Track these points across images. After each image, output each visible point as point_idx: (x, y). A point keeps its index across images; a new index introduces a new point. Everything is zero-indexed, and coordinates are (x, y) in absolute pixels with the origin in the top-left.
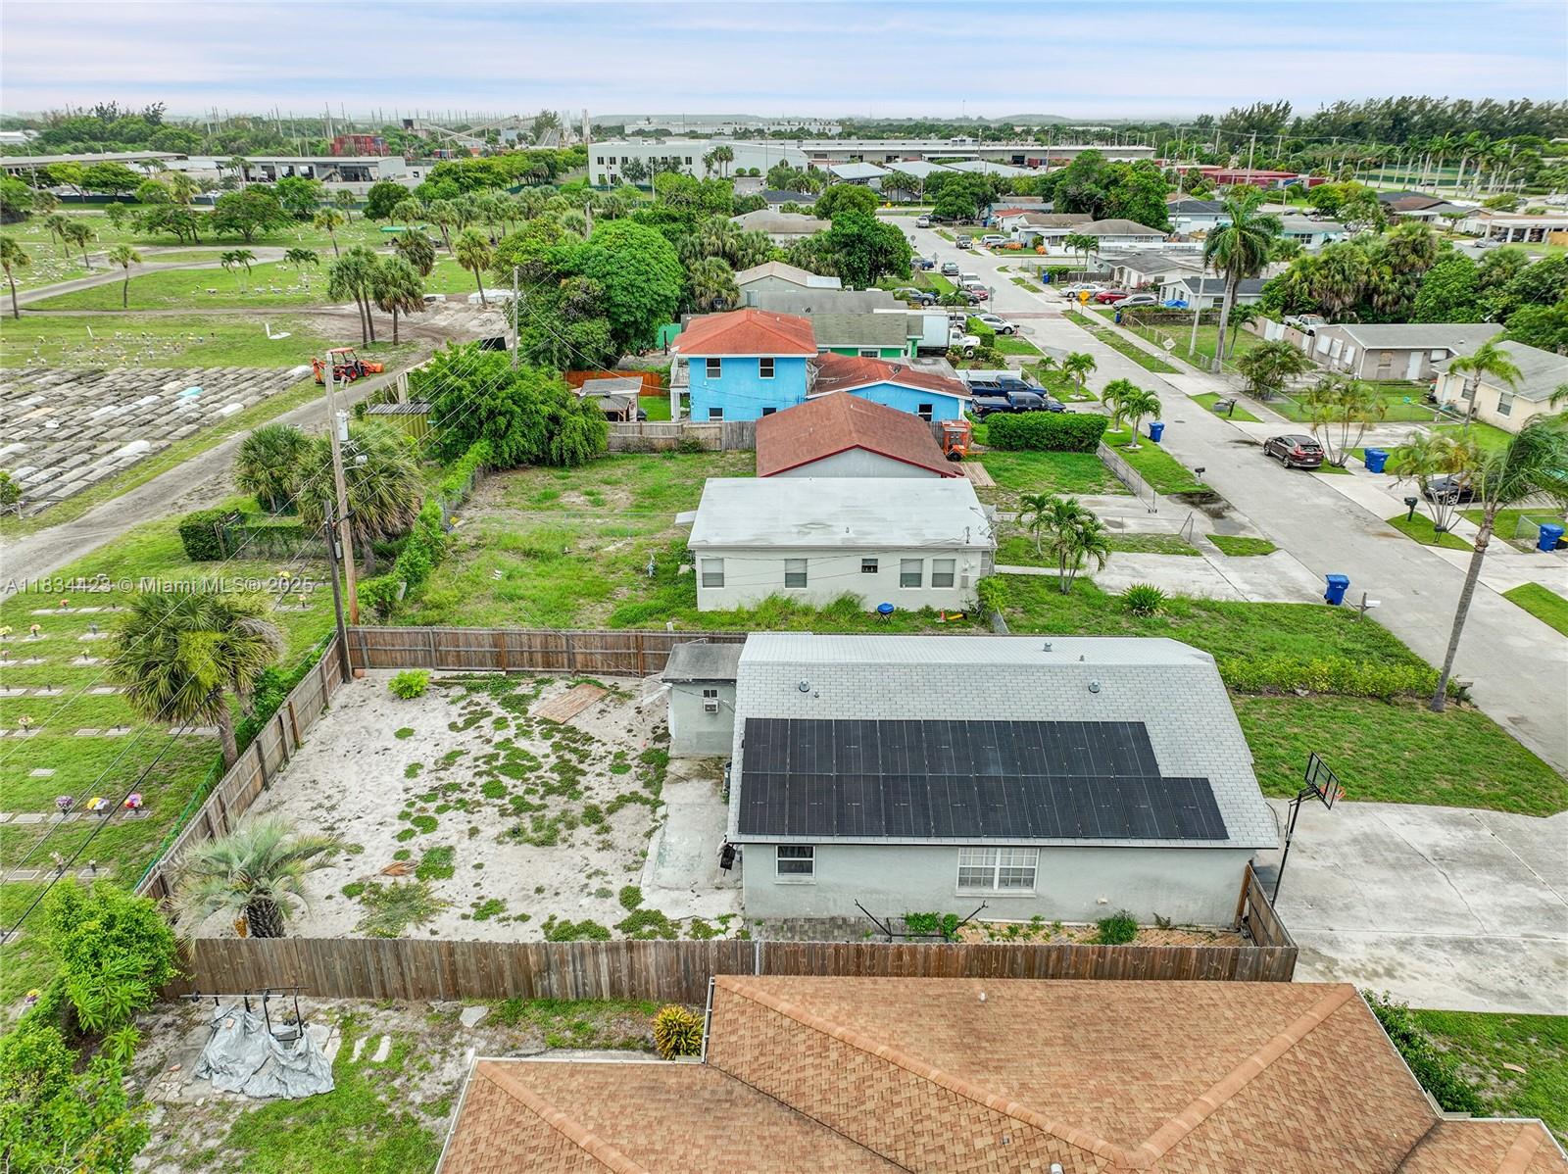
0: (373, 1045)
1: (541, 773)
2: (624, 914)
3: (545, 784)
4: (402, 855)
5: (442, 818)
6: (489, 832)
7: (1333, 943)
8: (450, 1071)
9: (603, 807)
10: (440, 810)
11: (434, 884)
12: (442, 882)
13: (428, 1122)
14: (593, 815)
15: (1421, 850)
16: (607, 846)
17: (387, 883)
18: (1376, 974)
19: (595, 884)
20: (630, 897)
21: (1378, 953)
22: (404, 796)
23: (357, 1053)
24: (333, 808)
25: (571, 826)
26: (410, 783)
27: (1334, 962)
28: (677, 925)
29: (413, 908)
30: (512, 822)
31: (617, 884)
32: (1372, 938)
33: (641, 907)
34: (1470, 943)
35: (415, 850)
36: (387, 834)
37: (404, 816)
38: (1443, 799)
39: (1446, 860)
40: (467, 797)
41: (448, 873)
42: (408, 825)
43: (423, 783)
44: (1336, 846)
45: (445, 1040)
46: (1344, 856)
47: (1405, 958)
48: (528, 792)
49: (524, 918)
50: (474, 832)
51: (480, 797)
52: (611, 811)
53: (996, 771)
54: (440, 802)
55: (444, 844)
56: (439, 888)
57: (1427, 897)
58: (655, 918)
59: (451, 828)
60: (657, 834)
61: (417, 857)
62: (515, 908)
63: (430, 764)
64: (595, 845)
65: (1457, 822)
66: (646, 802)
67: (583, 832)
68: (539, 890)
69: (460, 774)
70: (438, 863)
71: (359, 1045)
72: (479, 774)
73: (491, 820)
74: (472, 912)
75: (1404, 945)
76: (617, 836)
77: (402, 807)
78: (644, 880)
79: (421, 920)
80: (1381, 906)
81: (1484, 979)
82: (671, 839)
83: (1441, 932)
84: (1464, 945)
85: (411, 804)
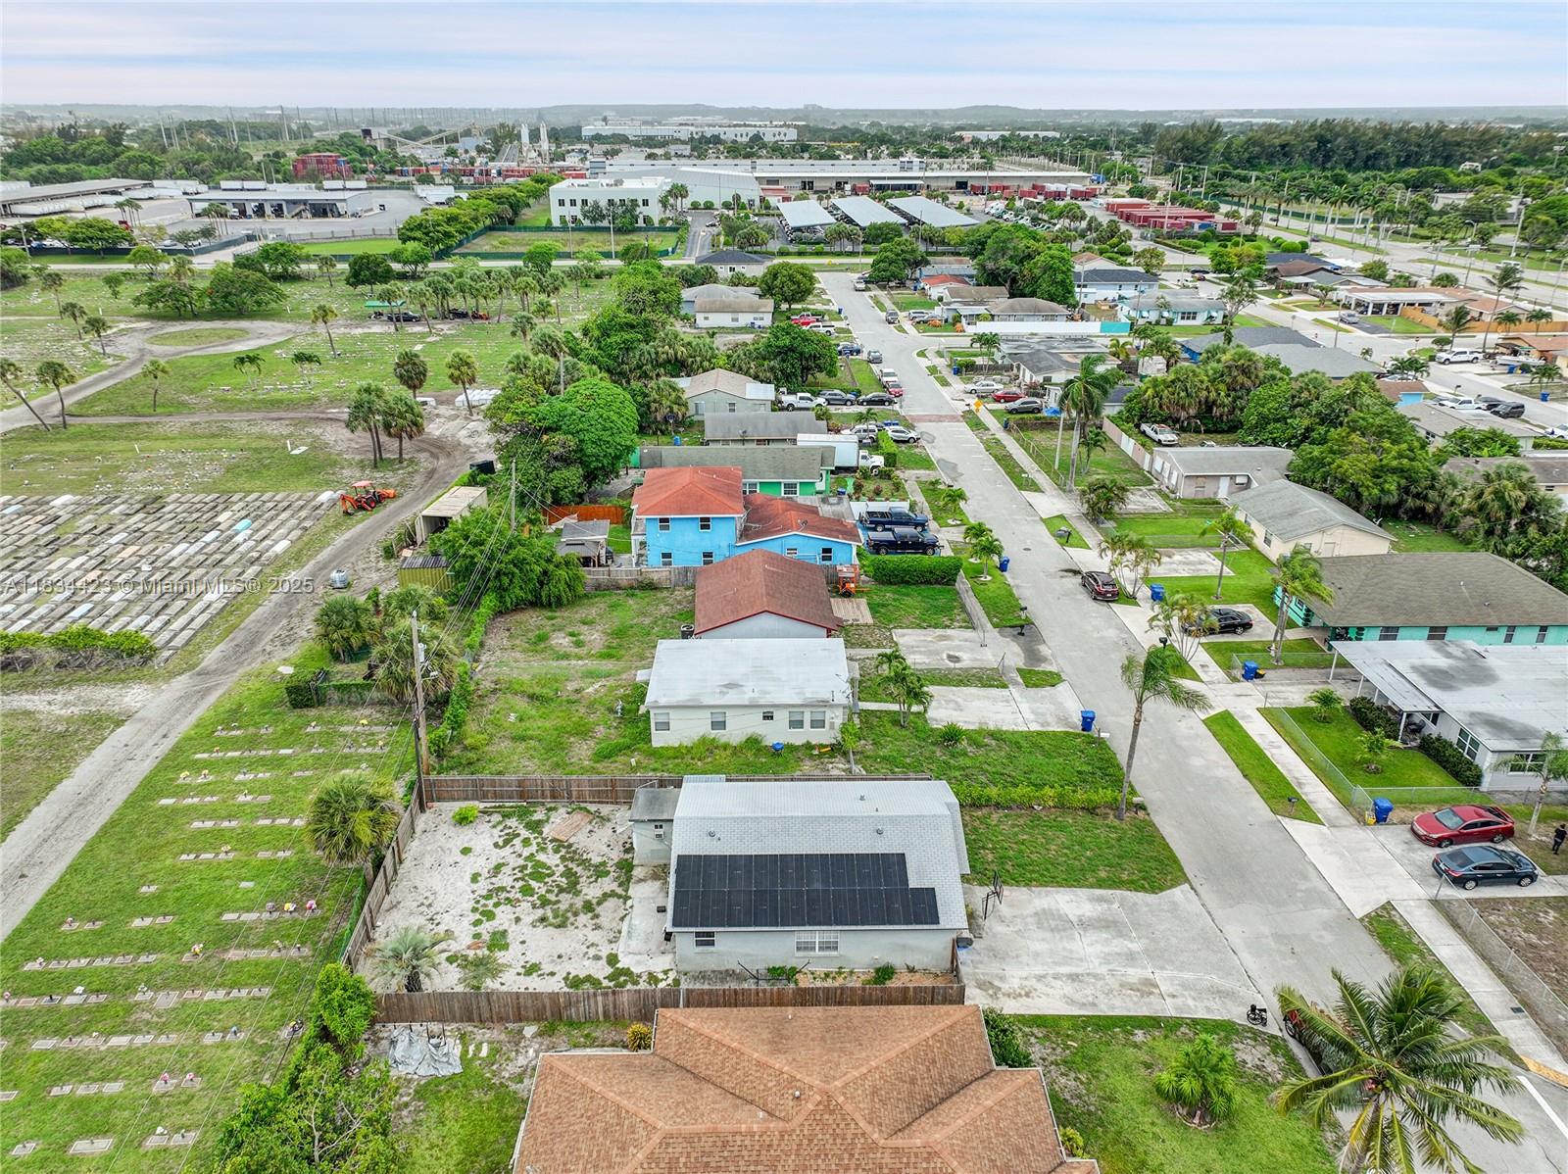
0: (478, 1048)
1: (554, 878)
2: (609, 970)
3: (558, 886)
4: (477, 936)
5: (497, 911)
6: (527, 919)
7: (1002, 978)
8: (522, 1061)
9: (594, 901)
10: (496, 905)
11: (499, 954)
12: (503, 953)
13: (513, 1087)
14: (588, 907)
15: (1072, 918)
16: (597, 927)
17: (471, 954)
18: (1020, 995)
19: (592, 952)
20: (612, 960)
21: (1025, 983)
22: (472, 896)
23: (471, 1053)
24: (430, 905)
25: (576, 914)
26: (475, 886)
27: (999, 989)
28: (640, 976)
29: (488, 969)
30: (540, 913)
31: (604, 954)
32: (1024, 975)
33: (619, 965)
34: (1077, 975)
35: (484, 932)
36: (466, 922)
37: (474, 910)
38: (1100, 884)
39: (1085, 924)
40: (511, 896)
41: (506, 947)
42: (478, 916)
43: (483, 887)
44: (1024, 918)
45: (517, 1044)
46: (1026, 924)
47: (1039, 986)
48: (548, 891)
49: (552, 974)
50: (518, 920)
51: (519, 896)
52: (599, 903)
53: (818, 886)
54: (495, 900)
55: (501, 928)
56: (502, 957)
57: (1064, 949)
58: (627, 972)
59: (503, 917)
60: (628, 918)
61: (486, 937)
62: (546, 968)
63: (485, 873)
64: (590, 927)
65: (1101, 900)
66: (619, 897)
67: (583, 918)
68: (560, 957)
69: (505, 879)
70: (499, 940)
71: (471, 1048)
72: (516, 880)
73: (527, 911)
74: (523, 971)
75: (1040, 978)
76: (603, 921)
77: (472, 904)
78: (620, 949)
79: (494, 977)
80: (1037, 955)
81: (1078, 997)
82: (636, 922)
83: (1065, 970)
84: (1074, 977)
85: (478, 902)
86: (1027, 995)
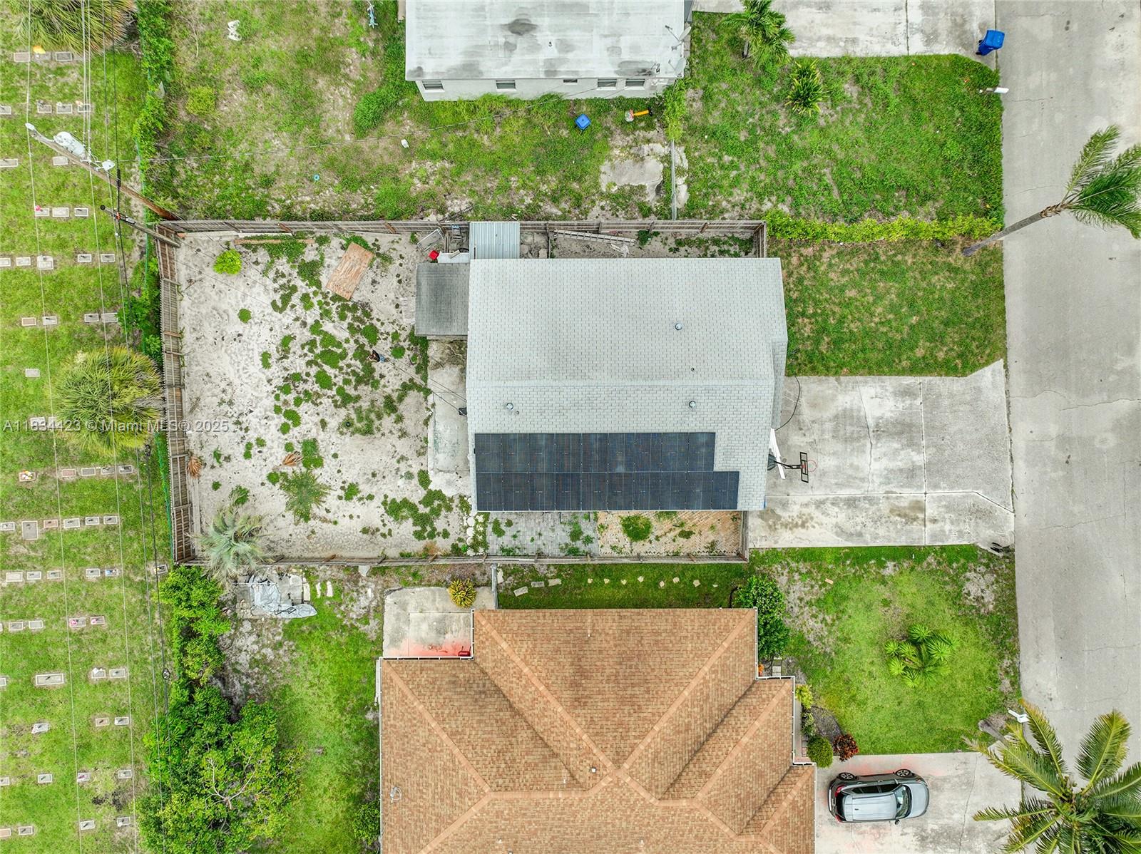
0: (324, 589)
1: (348, 361)
2: (422, 493)
3: (354, 373)
6: (333, 423)
7: (786, 505)
8: (363, 602)
9: (395, 396)
11: (317, 472)
13: (363, 628)
14: (390, 405)
15: (871, 422)
16: (404, 434)
17: (288, 470)
18: (796, 526)
19: (403, 468)
20: (424, 479)
21: (805, 510)
22: (270, 388)
23: (319, 592)
24: (231, 401)
25: (379, 417)
26: (269, 373)
27: (779, 517)
28: (451, 500)
29: (309, 491)
30: (343, 412)
31: (415, 470)
32: (805, 499)
34: (854, 500)
40: (308, 387)
43: (277, 373)
44: (822, 423)
45: (356, 583)
46: (823, 432)
47: (816, 514)
49: (371, 497)
53: (621, 469)
57: (851, 465)
58: (438, 495)
59: (308, 420)
60: (431, 422)
62: (365, 489)
63: (275, 355)
64: (397, 434)
65: (907, 393)
66: (420, 389)
67: (388, 422)
69: (297, 364)
71: (318, 587)
72: (309, 362)
74: (342, 493)
75: (819, 504)
76: (408, 424)
78: (430, 463)
80: (823, 474)
81: (848, 527)
82: (440, 428)
83: (845, 493)
84: (851, 503)
86: (803, 526)
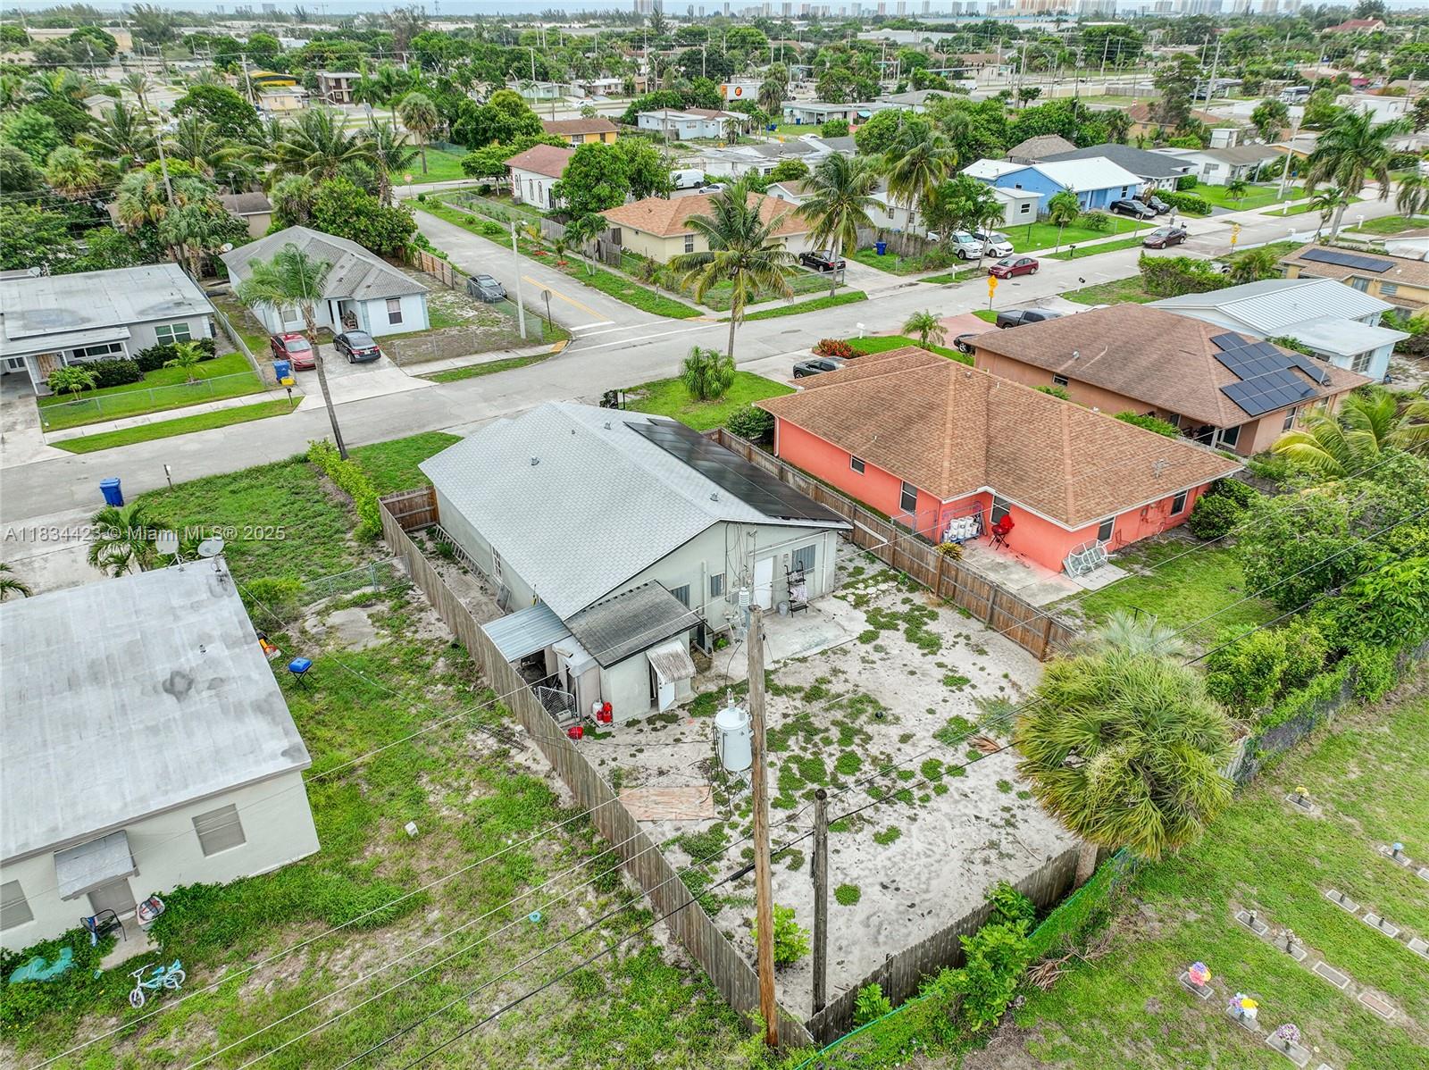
2: (884, 633)
4: (974, 757)
5: (916, 766)
6: (895, 732)
9: (799, 694)
11: (972, 719)
12: (966, 717)
14: (813, 695)
16: (836, 672)
17: (1003, 742)
19: (876, 655)
20: (868, 638)
25: (837, 699)
26: (903, 825)
30: (871, 728)
31: (864, 647)
33: (871, 628)
35: (961, 754)
36: (966, 784)
37: (941, 790)
41: (957, 720)
42: (946, 779)
43: (890, 816)
48: (827, 742)
50: (905, 739)
51: (866, 767)
52: (798, 690)
54: (901, 784)
55: (937, 743)
56: (971, 714)
58: (872, 621)
60: (798, 656)
61: (964, 747)
62: (939, 674)
63: (869, 831)
64: (842, 677)
67: (836, 689)
68: (912, 673)
70: (954, 732)
73: (883, 739)
74: (966, 688)
76: (821, 674)
77: (937, 802)
78: (846, 641)
79: (1003, 702)
85: (925, 799)
